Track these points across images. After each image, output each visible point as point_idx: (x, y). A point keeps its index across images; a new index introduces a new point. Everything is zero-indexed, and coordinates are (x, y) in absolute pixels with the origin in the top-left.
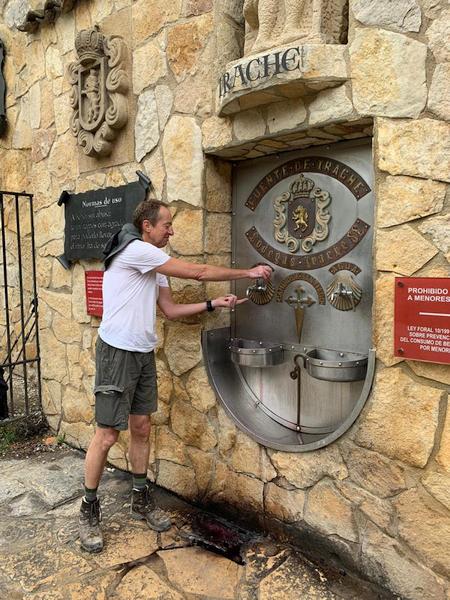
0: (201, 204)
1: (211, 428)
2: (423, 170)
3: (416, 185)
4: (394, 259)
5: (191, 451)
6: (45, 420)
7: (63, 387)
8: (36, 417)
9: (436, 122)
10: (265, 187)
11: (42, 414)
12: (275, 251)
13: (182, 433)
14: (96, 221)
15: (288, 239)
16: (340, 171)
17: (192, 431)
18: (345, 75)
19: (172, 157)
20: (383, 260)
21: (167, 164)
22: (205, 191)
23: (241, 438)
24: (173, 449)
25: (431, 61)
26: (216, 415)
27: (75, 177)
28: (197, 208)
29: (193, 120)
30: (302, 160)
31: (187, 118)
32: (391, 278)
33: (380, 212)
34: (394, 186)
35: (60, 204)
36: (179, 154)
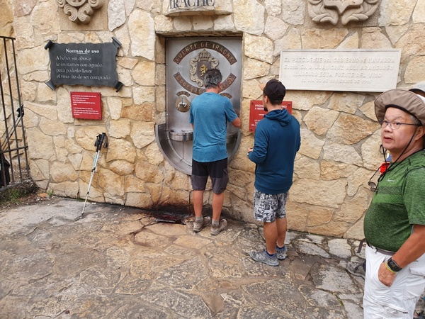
0: (154, 60)
1: (160, 172)
2: (262, 58)
3: (259, 64)
4: (249, 93)
5: (148, 184)
6: (35, 184)
7: (51, 163)
8: (28, 183)
9: (267, 39)
10: (184, 53)
11: (32, 181)
12: (191, 85)
13: (143, 177)
14: (79, 62)
15: (198, 80)
16: (223, 50)
17: (149, 175)
18: (231, 11)
19: (136, 32)
20: (245, 93)
21: (131, 35)
22: (156, 53)
23: (177, 174)
24: (136, 186)
25: (266, 14)
26: (164, 165)
27: (58, 32)
28: (151, 61)
29: (149, 14)
30: (205, 42)
31: (145, 12)
32: (249, 101)
33: (245, 73)
34: (251, 63)
35: (46, 48)
36: (140, 31)
